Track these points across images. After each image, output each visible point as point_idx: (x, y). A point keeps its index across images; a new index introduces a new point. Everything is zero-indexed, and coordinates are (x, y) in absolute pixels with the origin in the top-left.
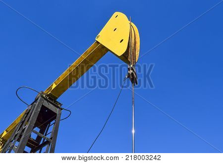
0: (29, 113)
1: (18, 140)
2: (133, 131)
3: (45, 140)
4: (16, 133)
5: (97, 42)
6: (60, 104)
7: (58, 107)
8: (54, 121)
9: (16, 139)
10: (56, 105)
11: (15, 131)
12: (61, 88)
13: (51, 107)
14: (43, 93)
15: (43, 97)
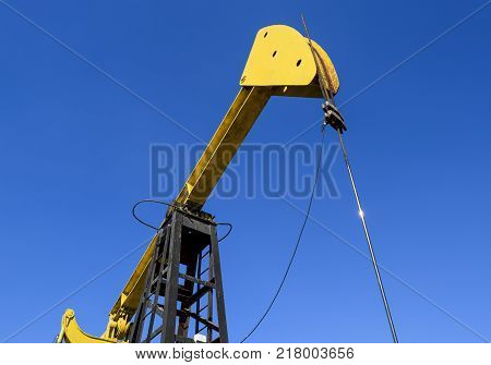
0: (163, 243)
1: (162, 294)
2: (361, 213)
3: (202, 286)
4: (153, 282)
5: (245, 87)
6: (210, 215)
7: (208, 223)
8: (207, 248)
9: (158, 293)
10: (205, 218)
11: (149, 279)
12: (204, 188)
13: (197, 226)
14: (176, 204)
15: (180, 212)
